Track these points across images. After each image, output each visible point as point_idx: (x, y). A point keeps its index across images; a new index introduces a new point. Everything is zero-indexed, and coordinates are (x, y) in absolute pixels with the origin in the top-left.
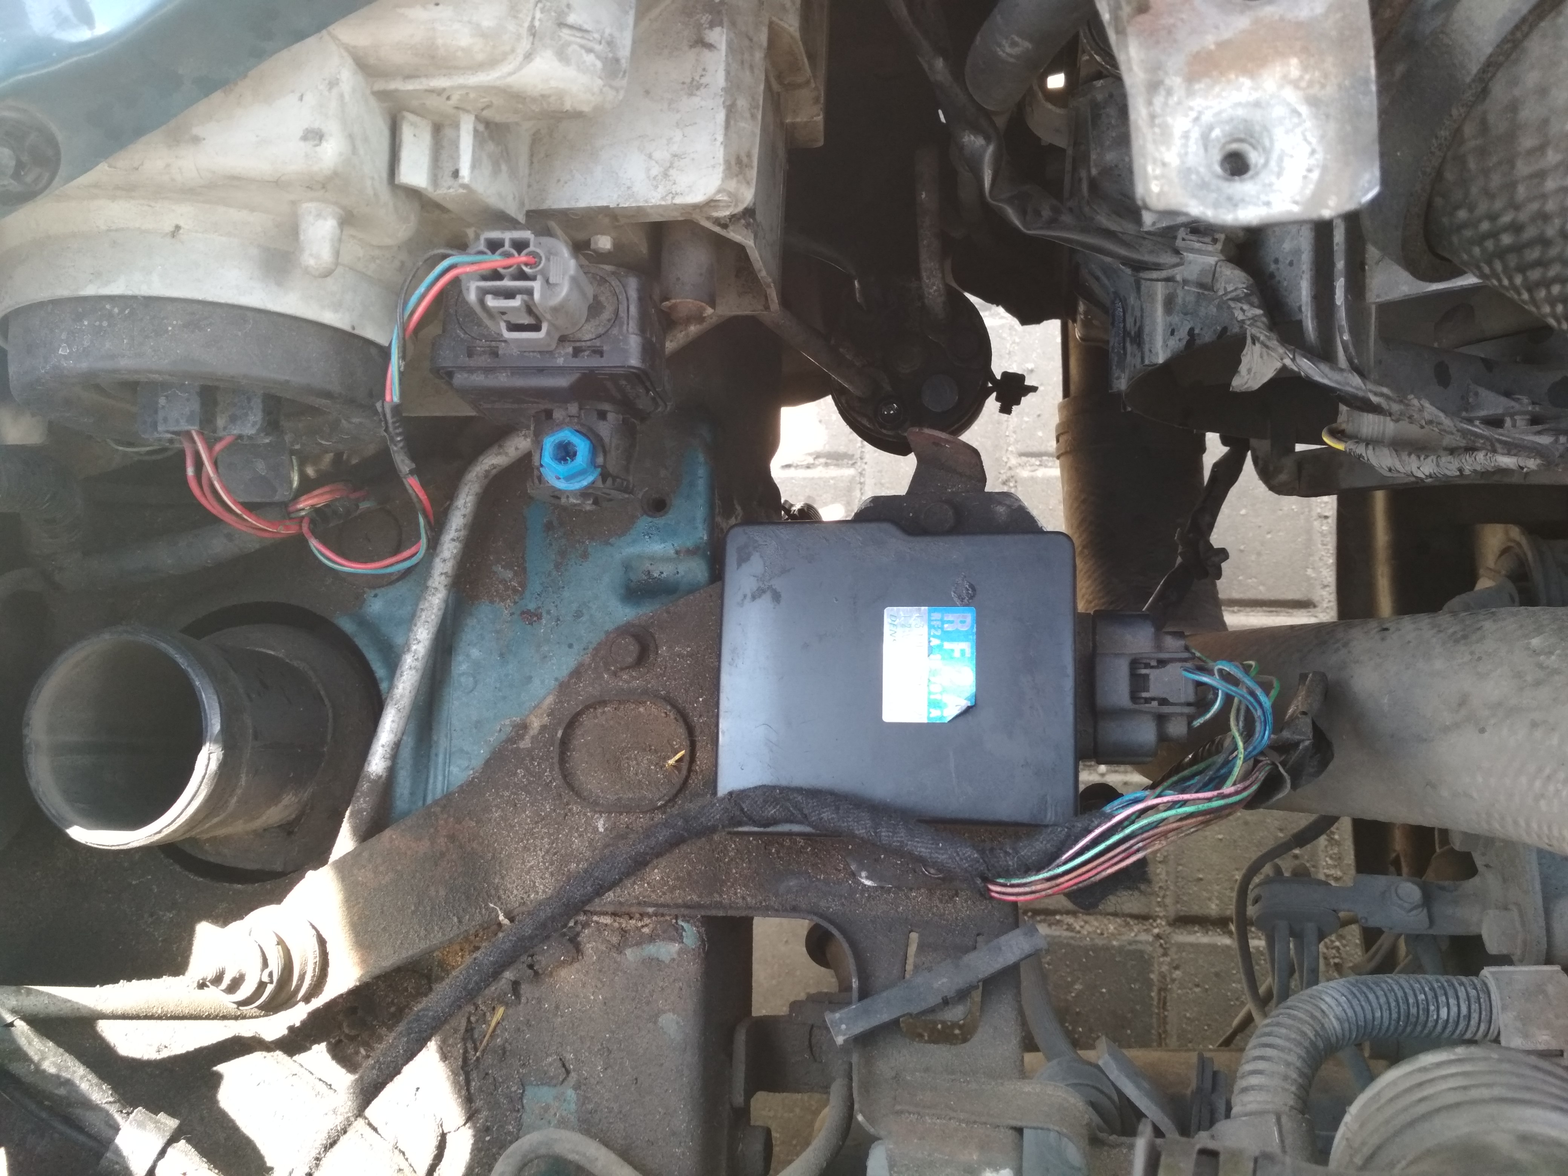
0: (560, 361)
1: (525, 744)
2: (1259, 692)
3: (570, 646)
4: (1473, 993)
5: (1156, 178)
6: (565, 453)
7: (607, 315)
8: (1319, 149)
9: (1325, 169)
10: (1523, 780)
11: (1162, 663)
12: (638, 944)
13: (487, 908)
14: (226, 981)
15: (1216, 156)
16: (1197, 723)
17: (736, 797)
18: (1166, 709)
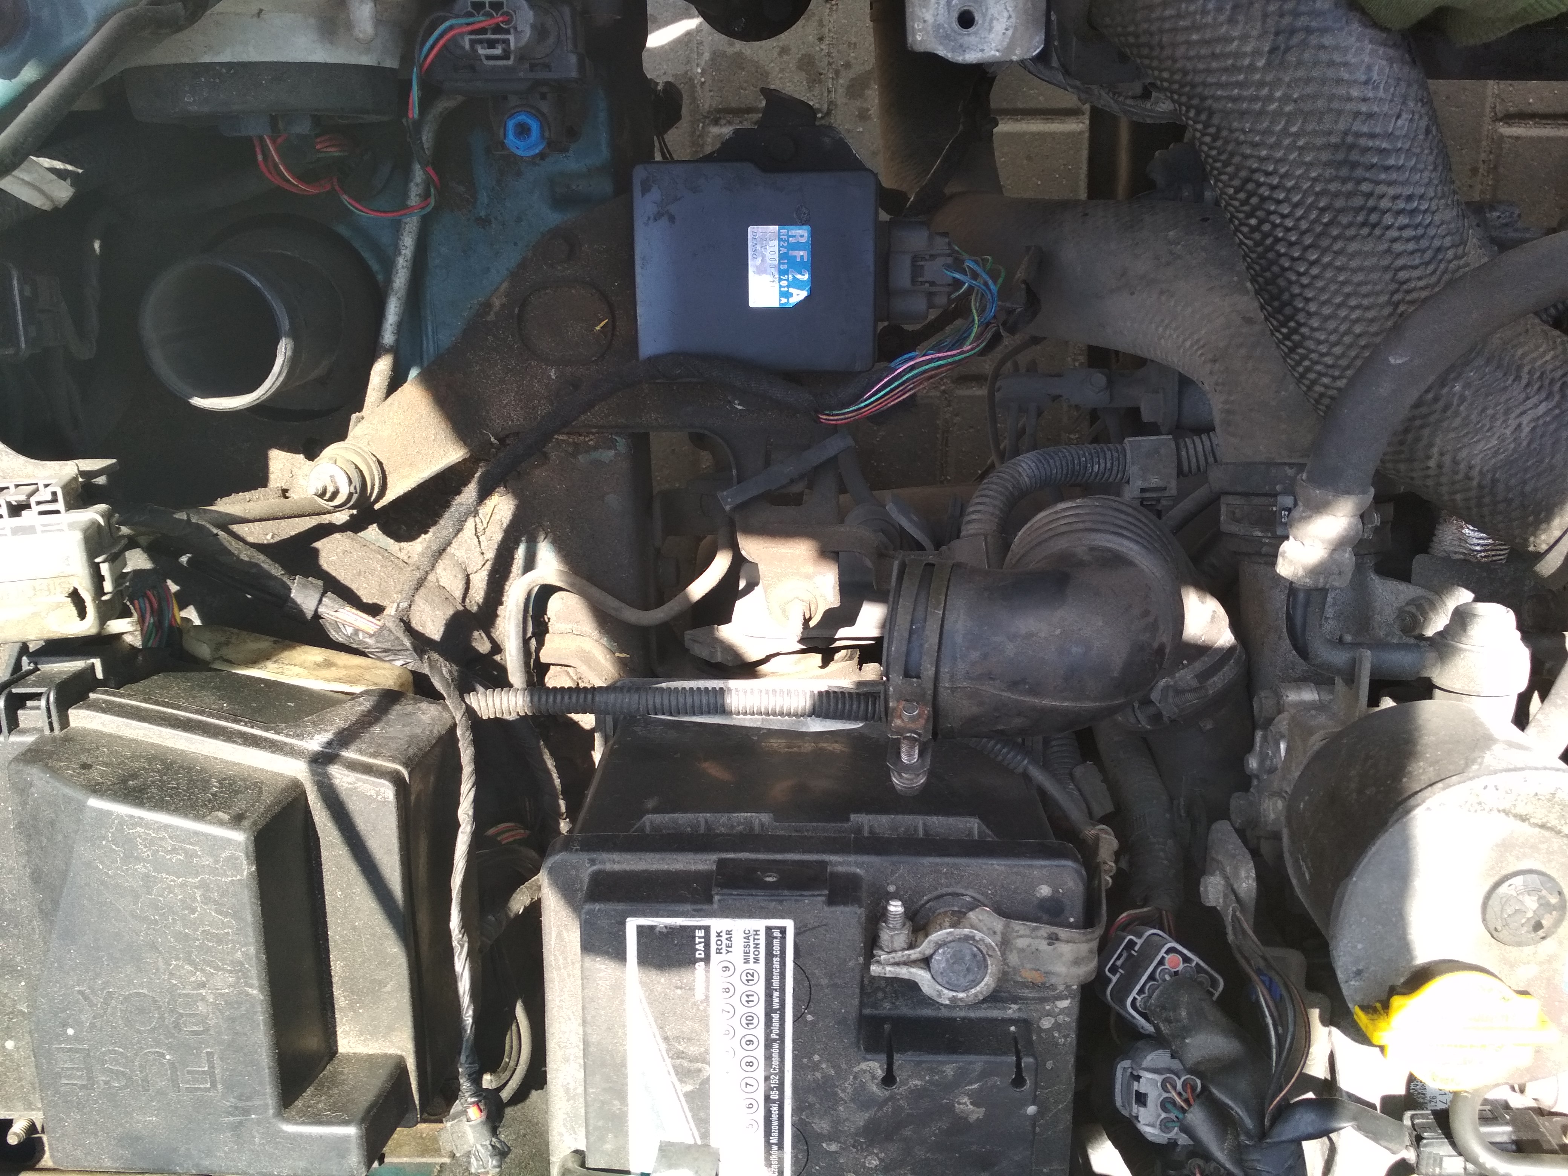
0: (521, 75)
1: (491, 317)
2: (990, 283)
3: (516, 244)
4: (1115, 455)
5: (920, 31)
6: (523, 131)
7: (551, 40)
8: (1013, 15)
9: (1016, 29)
10: (1153, 326)
11: (933, 257)
12: (587, 452)
13: (481, 433)
14: (328, 495)
15: (956, 15)
16: (954, 296)
17: (654, 360)
18: (934, 289)
